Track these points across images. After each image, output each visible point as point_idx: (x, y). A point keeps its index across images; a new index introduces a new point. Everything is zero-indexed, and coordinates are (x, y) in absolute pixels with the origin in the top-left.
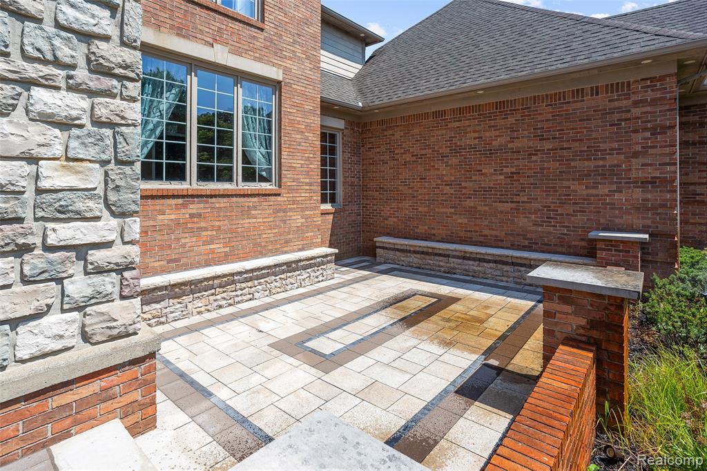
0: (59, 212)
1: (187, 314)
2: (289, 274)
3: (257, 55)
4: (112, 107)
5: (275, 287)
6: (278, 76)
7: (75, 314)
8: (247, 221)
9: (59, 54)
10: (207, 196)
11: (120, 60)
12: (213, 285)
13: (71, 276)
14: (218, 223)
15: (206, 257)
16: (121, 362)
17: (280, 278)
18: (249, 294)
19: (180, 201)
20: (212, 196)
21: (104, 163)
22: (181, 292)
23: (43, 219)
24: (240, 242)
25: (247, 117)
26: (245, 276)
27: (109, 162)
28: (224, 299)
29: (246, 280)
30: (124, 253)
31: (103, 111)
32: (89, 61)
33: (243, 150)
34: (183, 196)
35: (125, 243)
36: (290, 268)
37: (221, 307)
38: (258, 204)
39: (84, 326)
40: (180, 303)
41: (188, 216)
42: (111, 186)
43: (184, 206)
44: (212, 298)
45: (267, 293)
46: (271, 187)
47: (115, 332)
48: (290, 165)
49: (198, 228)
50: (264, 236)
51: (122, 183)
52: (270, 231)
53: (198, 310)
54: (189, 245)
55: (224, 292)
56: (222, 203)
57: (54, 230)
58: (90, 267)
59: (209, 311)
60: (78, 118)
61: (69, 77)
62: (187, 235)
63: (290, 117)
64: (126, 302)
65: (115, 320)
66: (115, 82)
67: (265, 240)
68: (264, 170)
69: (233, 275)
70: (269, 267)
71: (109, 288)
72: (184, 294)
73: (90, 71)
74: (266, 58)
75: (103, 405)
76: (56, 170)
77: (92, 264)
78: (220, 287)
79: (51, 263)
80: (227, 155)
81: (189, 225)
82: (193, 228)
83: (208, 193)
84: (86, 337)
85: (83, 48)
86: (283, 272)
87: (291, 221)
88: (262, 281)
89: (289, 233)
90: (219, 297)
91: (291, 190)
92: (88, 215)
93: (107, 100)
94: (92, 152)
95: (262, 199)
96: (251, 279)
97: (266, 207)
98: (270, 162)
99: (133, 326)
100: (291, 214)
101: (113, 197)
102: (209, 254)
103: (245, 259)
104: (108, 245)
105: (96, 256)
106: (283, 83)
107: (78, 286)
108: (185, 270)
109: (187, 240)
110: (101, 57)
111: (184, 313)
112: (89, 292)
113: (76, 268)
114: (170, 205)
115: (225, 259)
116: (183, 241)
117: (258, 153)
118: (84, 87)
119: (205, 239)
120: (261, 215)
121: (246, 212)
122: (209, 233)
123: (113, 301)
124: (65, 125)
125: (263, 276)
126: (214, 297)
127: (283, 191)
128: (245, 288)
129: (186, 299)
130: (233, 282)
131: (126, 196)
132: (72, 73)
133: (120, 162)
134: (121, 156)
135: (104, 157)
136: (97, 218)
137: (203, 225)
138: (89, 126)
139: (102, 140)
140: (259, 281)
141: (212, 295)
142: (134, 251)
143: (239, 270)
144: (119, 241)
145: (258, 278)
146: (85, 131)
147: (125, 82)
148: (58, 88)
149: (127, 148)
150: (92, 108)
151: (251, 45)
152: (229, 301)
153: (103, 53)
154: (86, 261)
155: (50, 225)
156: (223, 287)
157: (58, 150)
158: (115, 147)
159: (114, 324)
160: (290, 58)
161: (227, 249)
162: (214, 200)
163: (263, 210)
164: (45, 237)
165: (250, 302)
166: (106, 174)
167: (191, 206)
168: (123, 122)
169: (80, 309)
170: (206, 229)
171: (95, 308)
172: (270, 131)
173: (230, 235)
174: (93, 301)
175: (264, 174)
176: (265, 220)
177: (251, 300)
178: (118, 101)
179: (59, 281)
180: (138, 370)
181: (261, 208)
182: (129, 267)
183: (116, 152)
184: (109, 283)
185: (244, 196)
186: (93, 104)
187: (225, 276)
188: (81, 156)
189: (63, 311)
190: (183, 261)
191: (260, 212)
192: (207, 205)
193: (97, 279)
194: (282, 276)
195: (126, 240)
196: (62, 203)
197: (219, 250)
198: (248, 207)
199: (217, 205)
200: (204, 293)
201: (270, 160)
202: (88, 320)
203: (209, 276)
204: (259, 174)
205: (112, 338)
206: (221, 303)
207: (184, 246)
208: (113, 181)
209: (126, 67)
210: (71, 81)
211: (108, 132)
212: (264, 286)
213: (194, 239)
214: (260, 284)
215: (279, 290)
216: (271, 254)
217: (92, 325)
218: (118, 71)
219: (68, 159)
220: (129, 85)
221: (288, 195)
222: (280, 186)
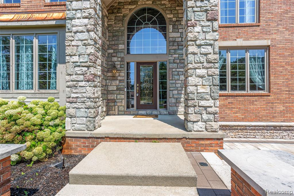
0: (201, 98)
1: (227, 137)
2: (275, 131)
3: (257, 37)
4: (212, 71)
5: (267, 135)
6: (268, 43)
7: (204, 123)
8: (252, 106)
9: (201, 60)
10: (235, 96)
11: (213, 58)
12: (237, 129)
13: (203, 114)
14: (239, 106)
15: (235, 118)
16: (215, 138)
17: (270, 132)
18: (253, 135)
19: (225, 98)
20: (237, 96)
21: (210, 86)
22: (225, 128)
23: (198, 99)
24: (249, 115)
25: (252, 65)
26: (251, 128)
27: (211, 85)
28: (242, 135)
29: (252, 130)
30: (215, 109)
31: (210, 72)
32: (206, 60)
33: (250, 78)
34: (226, 96)
35: (215, 107)
36: (275, 129)
37: (240, 137)
38: (258, 99)
39: (206, 126)
40: (225, 132)
41: (227, 103)
42: (212, 91)
43: (226, 99)
44: (237, 133)
45: (262, 137)
46: (264, 93)
47: (213, 130)
48: (275, 82)
49: (231, 107)
50: (261, 113)
51: (215, 91)
52: (264, 112)
53: (232, 136)
54: (228, 113)
55: (242, 132)
56: (241, 99)
57: (200, 102)
58: (207, 112)
59: (236, 138)
60: (205, 75)
61: (203, 65)
62: (227, 109)
63: (275, 61)
64: (215, 123)
65: (213, 127)
66: (212, 64)
67: (261, 115)
68: (261, 85)
69: (246, 126)
70: (264, 126)
71: (211, 118)
72: (226, 129)
73: (207, 63)
74: (261, 37)
75: (210, 147)
76: (201, 88)
77: (208, 111)
78: (240, 130)
79: (200, 110)
80: (243, 80)
81: (228, 106)
82: (229, 107)
83: (235, 95)
84: (206, 130)
85: (205, 57)
86: (272, 130)
87: (276, 108)
88: (260, 131)
89: (275, 113)
90: (240, 133)
91: (276, 94)
92: (207, 99)
93: (211, 69)
94: (207, 83)
95: (260, 97)
96: (254, 130)
97: (262, 101)
98: (264, 82)
99: (217, 130)
100: (276, 105)
101: (212, 95)
102: (235, 117)
103: (251, 121)
104: (211, 107)
105: (209, 109)
106: (271, 46)
107: (205, 117)
108: (226, 122)
109: (227, 111)
110: (209, 59)
111: (227, 136)
112: (207, 118)
113: (204, 112)
114: (222, 99)
115: (243, 120)
116: (226, 111)
117: (257, 79)
118: (206, 67)
119: (234, 111)
120: (259, 104)
121: (252, 103)
122: (236, 109)
123: (212, 122)
124: (202, 77)
125: (260, 130)
126: (238, 133)
127: (271, 94)
128: (251, 133)
129: (228, 132)
130: (246, 129)
131: (216, 94)
132: (203, 64)
133: (214, 85)
134: (214, 84)
135: (210, 84)
136: (209, 100)
137: (233, 106)
138: (207, 77)
139: (210, 80)
140: (258, 131)
141: (237, 132)
142: (218, 109)
143: (249, 125)
144: (214, 106)
145: (257, 130)
146: (206, 78)
147: (215, 64)
148: (200, 69)
149: (216, 81)
150: (207, 72)
151: (253, 34)
152: (244, 136)
153: (210, 58)
154: (206, 110)
155: (200, 101)
156: (242, 130)
157: (201, 83)
158: (213, 81)
159: (213, 128)
160: (275, 33)
161: (243, 116)
162: (238, 97)
163: (260, 102)
164: (199, 103)
165: (254, 139)
166: (211, 89)
167: (229, 100)
168: (214, 74)
169: (205, 122)
170: (234, 108)
171: (208, 122)
172: (263, 68)
173: (244, 111)
174: (208, 121)
175: (261, 87)
176: (261, 106)
177: (254, 138)
178: (213, 69)
179: (201, 114)
180: (219, 142)
181: (259, 101)
182: (216, 114)
183: (213, 83)
184: (211, 117)
185: (251, 96)
186: (208, 71)
187: (242, 126)
188: (205, 84)
189: (202, 122)
190: (226, 118)
191: (258, 103)
192: (235, 99)
193: (209, 115)
194: (271, 131)
195: (216, 106)
196: (202, 96)
197: (240, 117)
198: (253, 101)
199: (239, 99)
200: (234, 131)
201: (264, 81)
202: (207, 125)
203: (236, 125)
204: (258, 87)
205: (212, 132)
206: (241, 136)
207: (226, 113)
208: (212, 90)
209: (215, 60)
210: (203, 66)
211: (211, 78)
212: (261, 134)
213: (230, 111)
214: (259, 132)
215: (269, 137)
216: (264, 121)
217: (208, 127)
218: (213, 61)
219: (203, 85)
220: (216, 64)
221: (274, 96)
222: (270, 92)
